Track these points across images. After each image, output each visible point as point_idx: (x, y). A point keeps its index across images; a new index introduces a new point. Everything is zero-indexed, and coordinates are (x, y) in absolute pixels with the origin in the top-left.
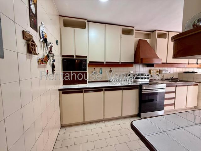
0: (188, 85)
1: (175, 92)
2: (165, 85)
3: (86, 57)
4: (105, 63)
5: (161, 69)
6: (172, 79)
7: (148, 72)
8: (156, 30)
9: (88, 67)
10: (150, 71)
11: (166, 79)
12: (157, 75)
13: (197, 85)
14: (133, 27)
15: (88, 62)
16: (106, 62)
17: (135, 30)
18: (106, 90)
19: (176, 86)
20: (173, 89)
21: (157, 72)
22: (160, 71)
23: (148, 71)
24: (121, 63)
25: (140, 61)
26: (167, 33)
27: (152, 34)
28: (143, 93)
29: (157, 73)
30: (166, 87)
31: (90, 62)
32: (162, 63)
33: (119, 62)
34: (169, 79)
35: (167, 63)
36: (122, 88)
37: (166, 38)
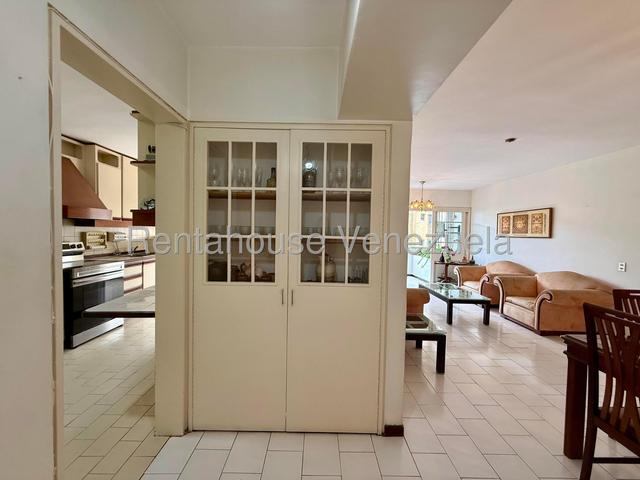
1: (141, 275)
2: (123, 263)
5: (111, 230)
7: (78, 238)
8: (94, 144)
10: (83, 237)
11: (123, 253)
12: (103, 244)
19: (143, 263)
20: (137, 270)
21: (102, 237)
22: (109, 237)
23: (78, 235)
26: (119, 156)
27: (83, 151)
28: (75, 286)
29: (102, 240)
30: (126, 266)
32: (114, 219)
35: (123, 219)
37: (117, 166)
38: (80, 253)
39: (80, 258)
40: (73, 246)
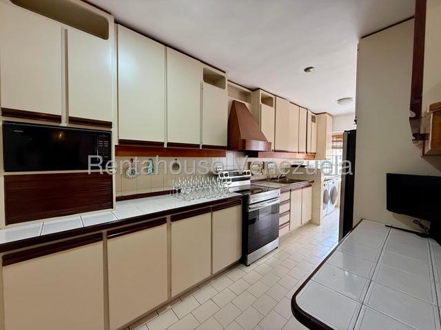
0: (302, 188)
1: (289, 201)
3: (109, 125)
4: (165, 146)
5: (266, 160)
6: (281, 178)
8: (259, 89)
9: (116, 155)
11: (273, 179)
13: (310, 186)
14: (225, 72)
15: (115, 142)
16: (169, 144)
17: (228, 80)
18: (174, 219)
19: (290, 190)
20: (286, 196)
22: (264, 165)
24: (204, 146)
25: (240, 144)
26: (274, 97)
27: (252, 95)
28: (250, 211)
30: (281, 193)
31: (121, 141)
33: (198, 146)
34: (276, 178)
35: (275, 151)
36: (211, 206)
37: (272, 106)
38: (248, 179)
39: (248, 183)
40: (245, 173)
